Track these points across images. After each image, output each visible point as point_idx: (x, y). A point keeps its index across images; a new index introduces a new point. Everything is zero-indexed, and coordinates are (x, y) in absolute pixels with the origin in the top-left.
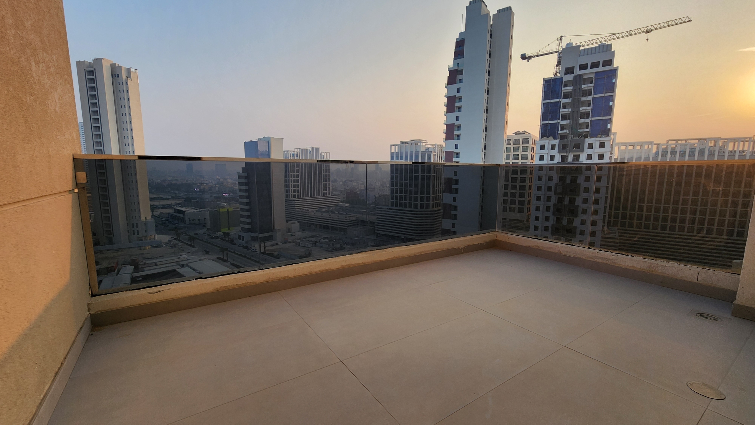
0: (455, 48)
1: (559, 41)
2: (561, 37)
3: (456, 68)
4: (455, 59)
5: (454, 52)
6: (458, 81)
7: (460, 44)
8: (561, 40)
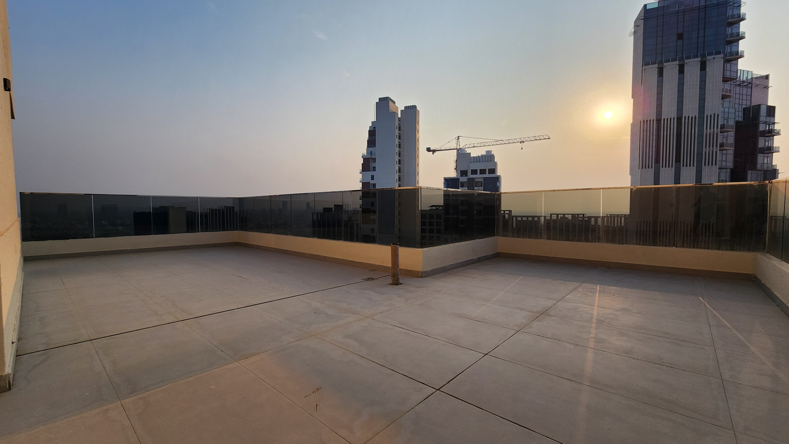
0: (368, 137)
1: (457, 140)
2: (458, 137)
3: (369, 157)
4: (368, 147)
5: (368, 140)
6: (371, 168)
7: (372, 133)
8: (458, 139)
